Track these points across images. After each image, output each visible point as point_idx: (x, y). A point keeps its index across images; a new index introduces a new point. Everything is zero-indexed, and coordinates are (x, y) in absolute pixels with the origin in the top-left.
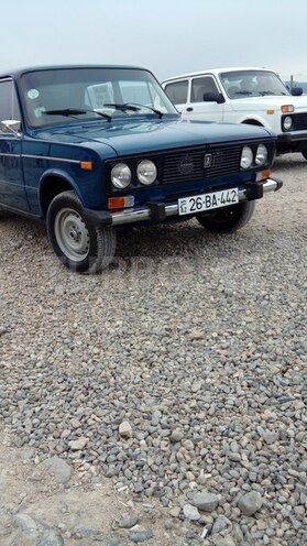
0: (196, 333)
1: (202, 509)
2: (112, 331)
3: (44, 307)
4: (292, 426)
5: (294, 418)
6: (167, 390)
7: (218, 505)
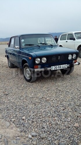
0: (48, 99)
1: (33, 136)
2: (30, 96)
3: (18, 89)
4: (60, 122)
5: (61, 120)
6: (36, 111)
7: (36, 136)
